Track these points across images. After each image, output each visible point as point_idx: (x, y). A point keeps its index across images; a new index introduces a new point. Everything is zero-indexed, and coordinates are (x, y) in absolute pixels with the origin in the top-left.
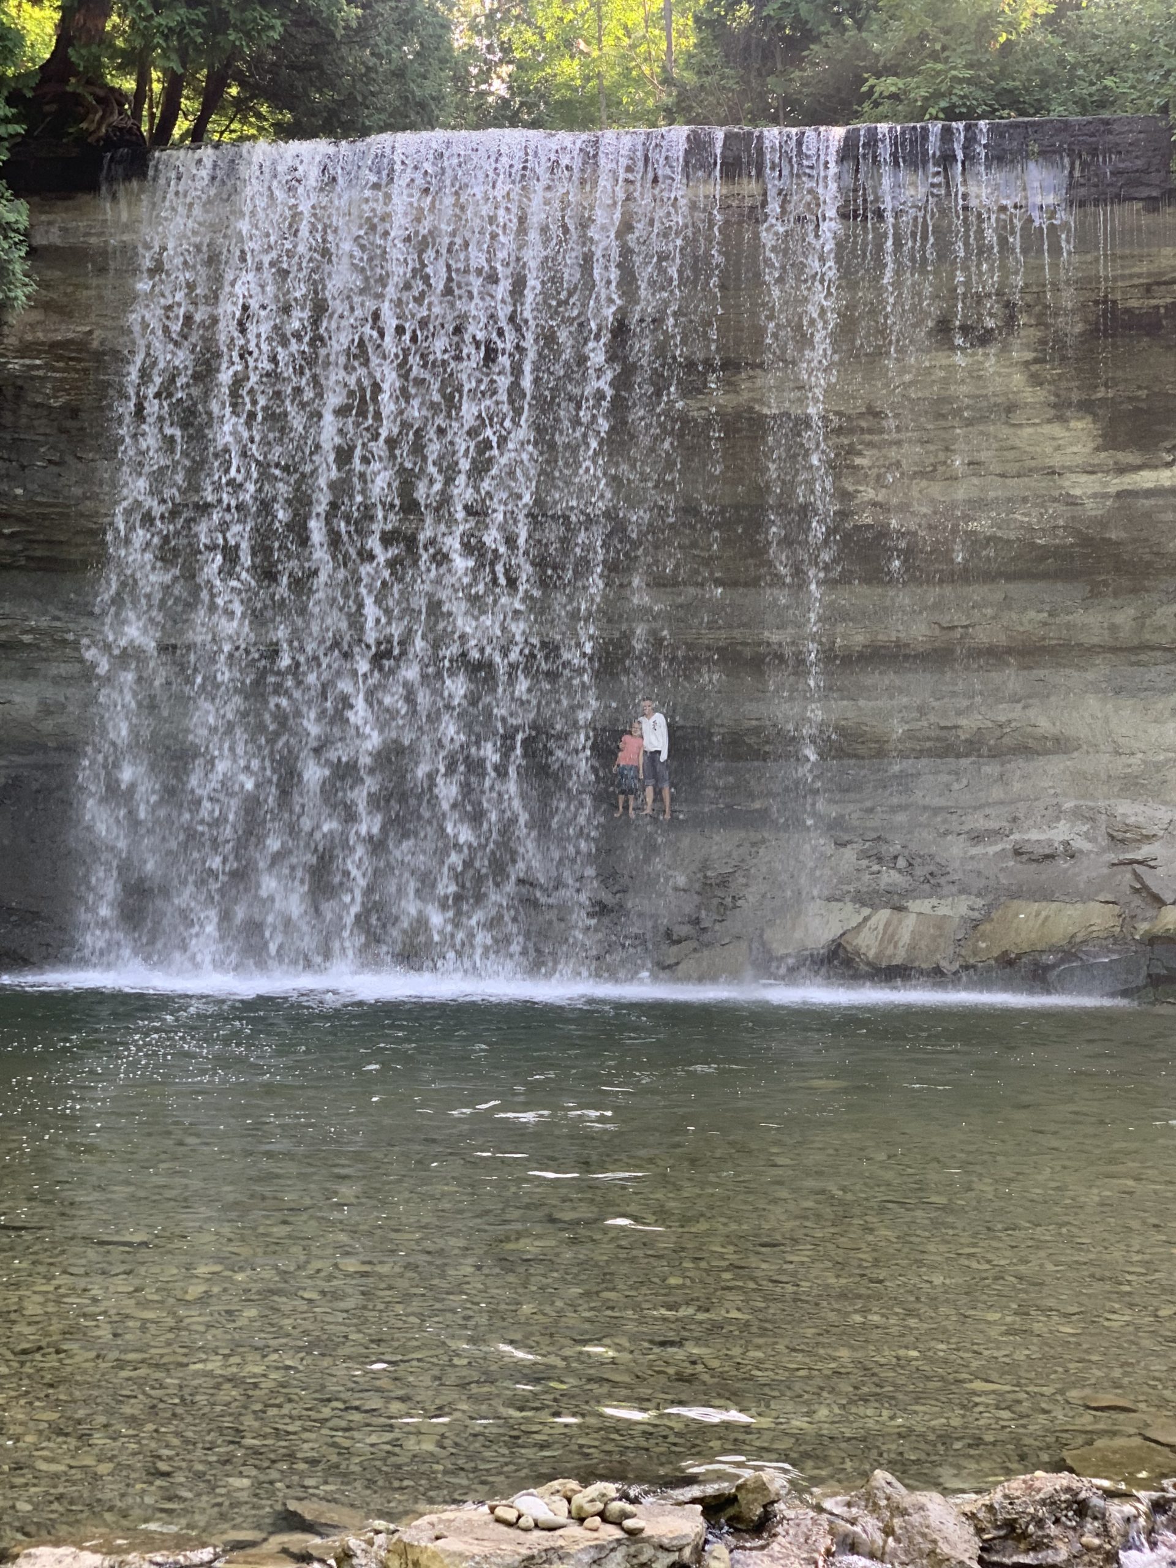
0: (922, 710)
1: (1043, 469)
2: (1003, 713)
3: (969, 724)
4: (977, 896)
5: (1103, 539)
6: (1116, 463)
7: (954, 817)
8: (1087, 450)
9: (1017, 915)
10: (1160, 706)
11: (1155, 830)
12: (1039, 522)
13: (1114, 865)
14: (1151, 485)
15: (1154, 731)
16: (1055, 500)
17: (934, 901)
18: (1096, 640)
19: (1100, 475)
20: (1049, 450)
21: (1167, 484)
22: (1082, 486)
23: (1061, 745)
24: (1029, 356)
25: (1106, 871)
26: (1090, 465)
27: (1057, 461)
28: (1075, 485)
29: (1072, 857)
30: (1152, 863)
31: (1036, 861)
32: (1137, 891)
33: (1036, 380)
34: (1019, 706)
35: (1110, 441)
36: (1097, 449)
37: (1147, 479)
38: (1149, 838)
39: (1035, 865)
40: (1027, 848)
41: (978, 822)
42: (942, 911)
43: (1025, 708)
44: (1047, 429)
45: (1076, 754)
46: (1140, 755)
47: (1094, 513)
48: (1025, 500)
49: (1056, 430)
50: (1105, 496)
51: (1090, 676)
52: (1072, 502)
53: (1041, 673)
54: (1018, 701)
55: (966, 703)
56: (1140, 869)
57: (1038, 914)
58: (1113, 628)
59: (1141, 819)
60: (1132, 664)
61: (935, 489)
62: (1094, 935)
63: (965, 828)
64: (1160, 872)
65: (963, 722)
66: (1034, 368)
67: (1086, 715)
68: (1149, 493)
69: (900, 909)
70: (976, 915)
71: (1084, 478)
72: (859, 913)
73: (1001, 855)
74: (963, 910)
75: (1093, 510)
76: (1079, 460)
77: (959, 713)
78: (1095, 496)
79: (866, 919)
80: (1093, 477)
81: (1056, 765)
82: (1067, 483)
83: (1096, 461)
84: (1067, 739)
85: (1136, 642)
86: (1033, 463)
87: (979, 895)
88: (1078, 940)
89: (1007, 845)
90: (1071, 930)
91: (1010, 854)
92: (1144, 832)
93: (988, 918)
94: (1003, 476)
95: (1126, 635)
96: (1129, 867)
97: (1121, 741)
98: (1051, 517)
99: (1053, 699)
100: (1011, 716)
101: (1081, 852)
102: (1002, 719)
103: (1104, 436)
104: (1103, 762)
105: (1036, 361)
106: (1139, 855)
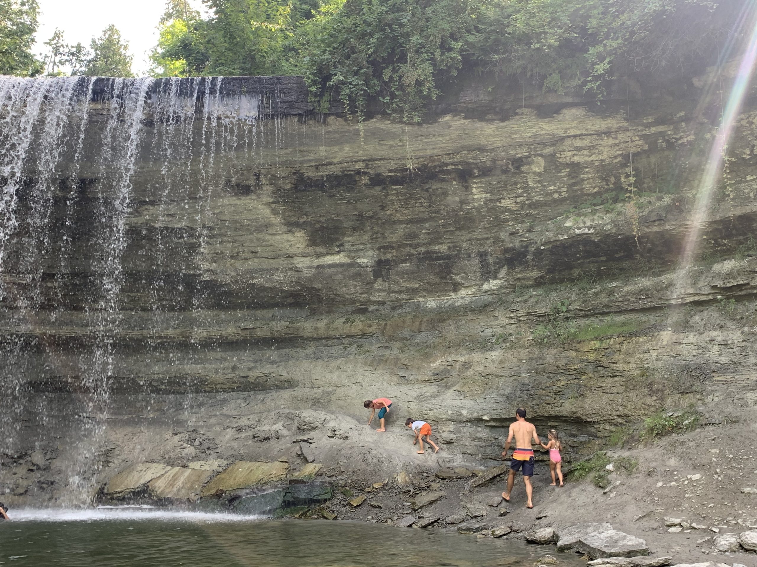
0: (234, 368)
1: (284, 255)
2: (267, 369)
3: (254, 374)
4: (225, 460)
5: (312, 288)
6: (315, 252)
7: (235, 419)
8: (303, 246)
9: (238, 469)
10: (333, 365)
11: (317, 424)
12: (284, 280)
13: (294, 442)
14: (331, 262)
15: (328, 376)
16: (291, 269)
17: (203, 463)
18: (309, 334)
19: (309, 258)
20: (287, 246)
21: (338, 262)
22: (302, 263)
23: (291, 384)
24: (271, 200)
25: (290, 445)
26: (304, 253)
27: (291, 251)
28: (299, 262)
29: (278, 438)
30: (310, 441)
31: (260, 441)
32: (299, 455)
33: (275, 212)
34: (275, 366)
35: (313, 242)
36: (307, 246)
37: (329, 260)
38: (314, 428)
39: (260, 443)
40: (259, 434)
41: (244, 422)
42: (206, 467)
43: (278, 366)
44: (285, 237)
45: (296, 389)
46: (322, 388)
47: (308, 275)
48: (277, 269)
49: (290, 237)
50: (311, 267)
51: (307, 351)
52: (298, 270)
53: (287, 350)
54: (276, 364)
55: (253, 365)
56: (303, 444)
57: (249, 468)
58: (317, 329)
59: (311, 419)
60: (325, 346)
61: (238, 264)
62: (271, 479)
63: (236, 425)
64: (312, 446)
65: (251, 374)
66: (273, 206)
67: (302, 370)
68: (330, 266)
69: (184, 466)
70: (221, 469)
71: (302, 259)
72: (164, 469)
73: (246, 438)
74: (215, 467)
75: (307, 274)
76: (299, 251)
77: (249, 369)
78: (308, 267)
79: (166, 472)
80: (306, 259)
81: (286, 394)
82: (296, 262)
83: (307, 251)
84: (294, 382)
85: (326, 335)
86: (280, 252)
87: (226, 459)
88: (263, 482)
89: (250, 433)
90: (261, 477)
91: (251, 437)
92: (312, 425)
93: (225, 471)
94: (267, 258)
95: (322, 332)
96: (298, 444)
97: (315, 381)
98: (289, 277)
99: (290, 362)
100: (271, 371)
101: (282, 436)
102: (267, 372)
103: (310, 240)
104: (307, 392)
105: (273, 203)
106: (305, 438)
